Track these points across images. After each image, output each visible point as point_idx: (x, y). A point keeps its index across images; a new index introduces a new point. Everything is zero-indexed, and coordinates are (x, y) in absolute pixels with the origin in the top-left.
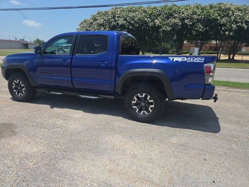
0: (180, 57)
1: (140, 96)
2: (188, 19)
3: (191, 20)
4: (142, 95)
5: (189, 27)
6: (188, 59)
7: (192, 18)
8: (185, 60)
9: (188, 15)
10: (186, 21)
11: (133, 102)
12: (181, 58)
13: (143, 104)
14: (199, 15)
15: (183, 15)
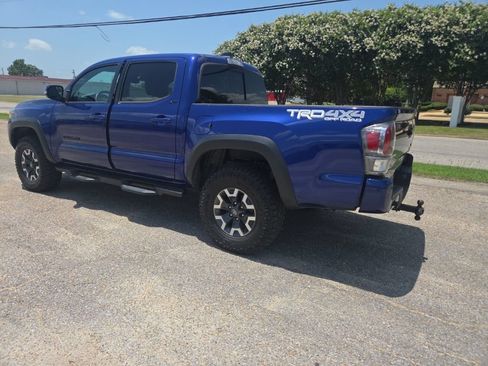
0: (311, 109)
1: (229, 195)
2: (439, 34)
3: (445, 36)
4: (231, 192)
5: (441, 51)
6: (329, 113)
7: (447, 34)
8: (322, 116)
9: (440, 27)
10: (433, 39)
11: (216, 207)
12: (313, 111)
13: (235, 212)
14: (465, 26)
15: (429, 27)
